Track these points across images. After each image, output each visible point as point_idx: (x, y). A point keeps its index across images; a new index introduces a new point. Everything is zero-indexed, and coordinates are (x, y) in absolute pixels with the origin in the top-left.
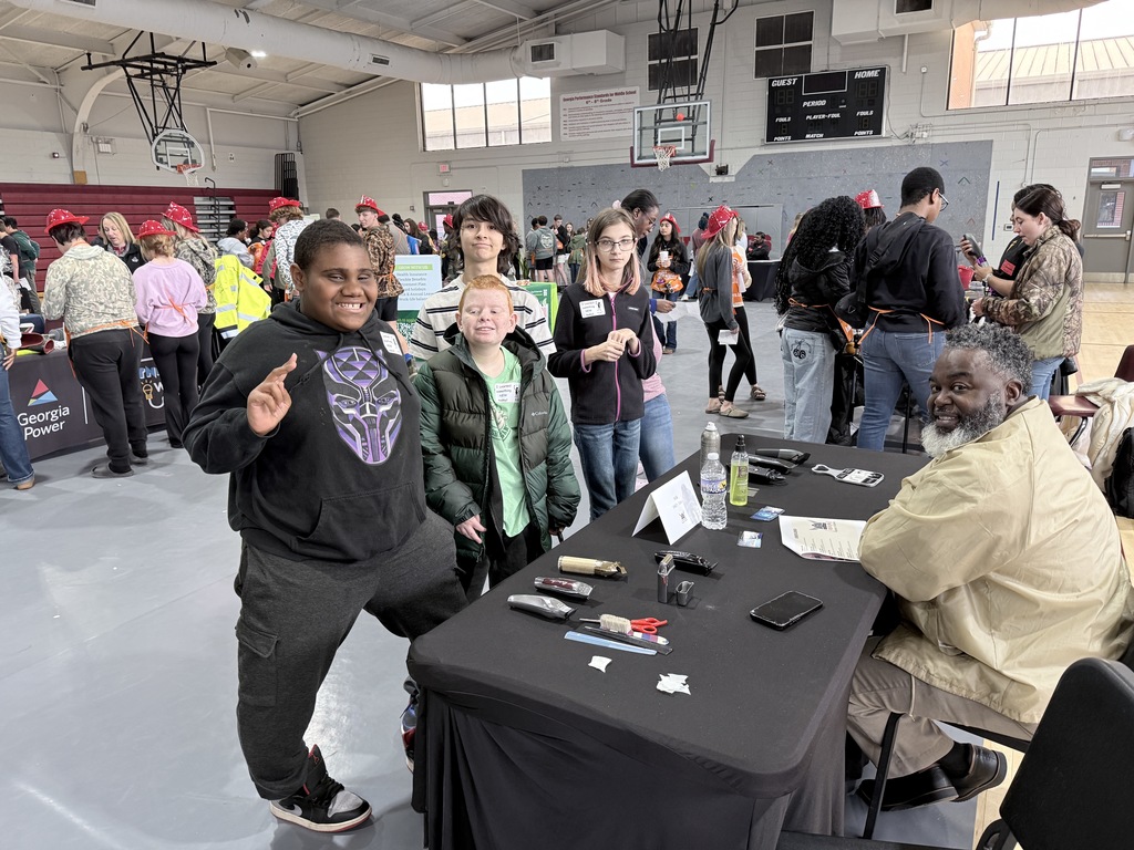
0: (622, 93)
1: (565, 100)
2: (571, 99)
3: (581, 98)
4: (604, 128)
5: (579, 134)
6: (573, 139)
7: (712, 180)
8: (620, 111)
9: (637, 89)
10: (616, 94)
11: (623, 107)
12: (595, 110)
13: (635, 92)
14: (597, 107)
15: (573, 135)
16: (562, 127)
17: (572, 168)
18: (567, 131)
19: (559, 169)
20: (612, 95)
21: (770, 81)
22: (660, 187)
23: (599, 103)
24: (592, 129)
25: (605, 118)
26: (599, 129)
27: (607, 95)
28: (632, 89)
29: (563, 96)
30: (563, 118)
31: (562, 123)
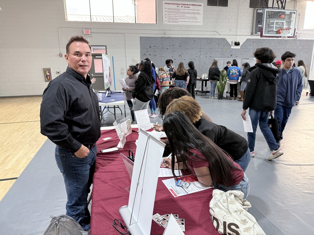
0: (195, 5)
1: (166, 3)
2: (169, 4)
3: (175, 4)
4: (186, 20)
5: (173, 22)
6: (169, 23)
7: (232, 47)
8: (194, 13)
9: (202, 4)
10: (192, 5)
11: (195, 11)
12: (181, 11)
13: (201, 6)
14: (182, 10)
15: (169, 22)
16: (164, 17)
17: (169, 38)
18: (166, 19)
19: (162, 38)
20: (190, 5)
21: (257, 10)
22: (211, 49)
23: (183, 8)
24: (180, 20)
25: (186, 15)
26: (183, 20)
27: (188, 5)
28: (200, 4)
29: (164, 2)
30: (164, 13)
31: (164, 15)
